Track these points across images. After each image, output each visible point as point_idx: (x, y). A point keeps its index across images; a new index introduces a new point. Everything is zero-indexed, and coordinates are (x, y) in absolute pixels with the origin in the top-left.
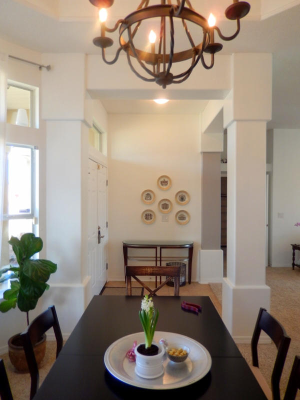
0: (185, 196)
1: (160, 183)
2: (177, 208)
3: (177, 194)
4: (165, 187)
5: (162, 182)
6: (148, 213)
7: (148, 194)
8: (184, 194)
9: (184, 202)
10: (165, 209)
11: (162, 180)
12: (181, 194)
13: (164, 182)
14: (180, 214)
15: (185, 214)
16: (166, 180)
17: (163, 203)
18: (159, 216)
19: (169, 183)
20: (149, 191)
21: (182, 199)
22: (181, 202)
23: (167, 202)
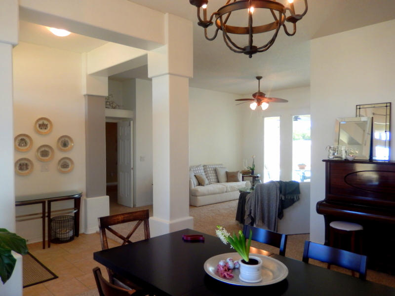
0: (68, 142)
1: (38, 126)
2: (59, 155)
3: (59, 139)
4: (43, 131)
5: (40, 126)
6: (22, 162)
7: (22, 140)
8: (66, 139)
9: (67, 148)
10: (45, 156)
11: (41, 122)
12: (63, 139)
13: (43, 125)
14: (62, 162)
15: (68, 161)
16: (46, 122)
17: (43, 149)
18: (37, 165)
19: (49, 126)
20: (25, 135)
21: (65, 145)
22: (63, 148)
23: (47, 149)
